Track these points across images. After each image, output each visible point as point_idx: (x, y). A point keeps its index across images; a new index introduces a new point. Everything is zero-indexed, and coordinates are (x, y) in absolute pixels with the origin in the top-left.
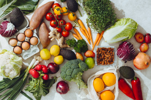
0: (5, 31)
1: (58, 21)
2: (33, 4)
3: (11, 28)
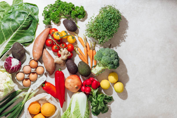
1: (58, 45)
2: (31, 35)
3: (16, 63)
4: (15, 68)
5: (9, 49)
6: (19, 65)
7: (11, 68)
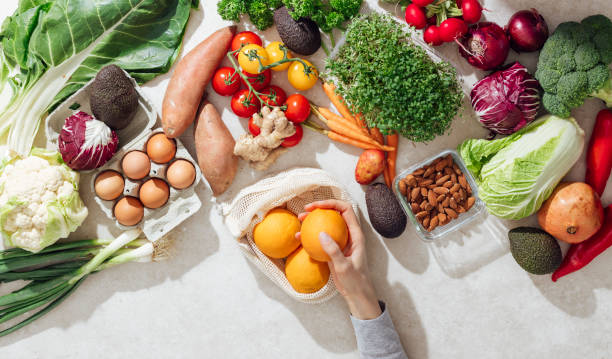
0: (79, 151)
1: (256, 93)
2: (167, 46)
3: (99, 139)
4: (94, 152)
5: (82, 86)
6: (110, 144)
7: (82, 152)
